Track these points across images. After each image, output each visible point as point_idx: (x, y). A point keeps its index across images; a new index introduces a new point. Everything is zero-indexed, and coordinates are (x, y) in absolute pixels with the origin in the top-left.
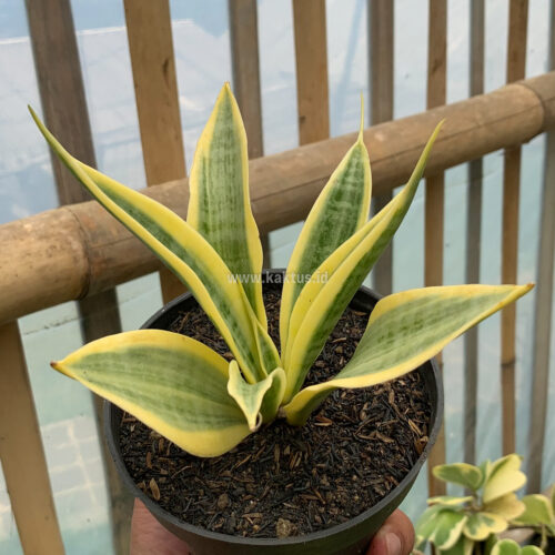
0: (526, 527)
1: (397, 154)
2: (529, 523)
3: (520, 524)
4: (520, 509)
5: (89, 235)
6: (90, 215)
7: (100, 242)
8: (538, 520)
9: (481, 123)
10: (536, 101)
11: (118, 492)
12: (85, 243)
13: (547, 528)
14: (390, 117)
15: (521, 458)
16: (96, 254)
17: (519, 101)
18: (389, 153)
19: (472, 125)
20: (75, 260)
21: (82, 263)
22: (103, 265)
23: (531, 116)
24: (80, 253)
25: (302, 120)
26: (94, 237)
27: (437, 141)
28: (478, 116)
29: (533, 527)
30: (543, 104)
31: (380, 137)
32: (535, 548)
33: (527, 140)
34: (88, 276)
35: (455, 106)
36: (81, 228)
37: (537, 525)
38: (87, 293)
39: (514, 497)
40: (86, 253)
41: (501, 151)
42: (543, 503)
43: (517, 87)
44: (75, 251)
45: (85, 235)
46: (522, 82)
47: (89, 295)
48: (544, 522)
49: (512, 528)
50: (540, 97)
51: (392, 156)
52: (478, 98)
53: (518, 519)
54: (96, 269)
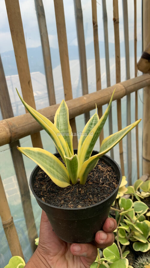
0: (128, 194)
2: (129, 193)
4: (126, 190)
6: (11, 121)
7: (14, 128)
8: (131, 192)
10: (123, 88)
11: (23, 193)
12: (10, 129)
13: (133, 194)
15: (126, 177)
16: (13, 131)
20: (7, 133)
21: (9, 134)
22: (15, 134)
23: (123, 91)
24: (9, 131)
25: (65, 95)
26: (12, 127)
29: (130, 194)
30: (125, 88)
31: (85, 98)
32: (130, 199)
33: (122, 97)
34: (11, 137)
35: (103, 90)
36: (8, 125)
37: (131, 194)
38: (11, 142)
39: (125, 187)
40: (10, 131)
41: (116, 100)
42: (132, 188)
43: (119, 84)
44: (7, 131)
45: (10, 126)
47: (12, 142)
48: (133, 193)
49: (125, 195)
50: (124, 86)
52: (109, 87)
53: (126, 192)
54: (13, 135)
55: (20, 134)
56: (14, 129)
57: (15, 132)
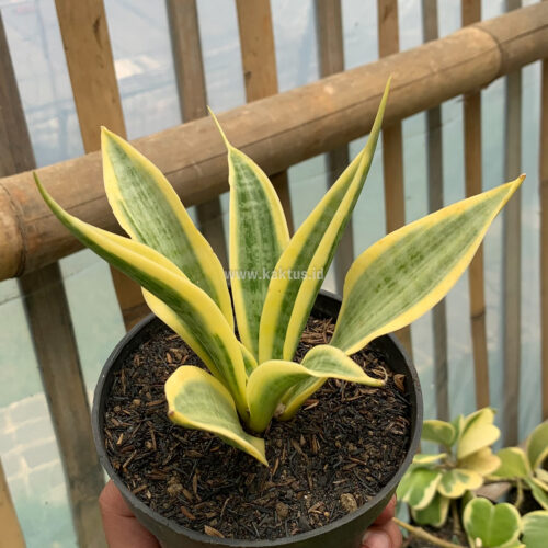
0: (502, 481)
1: (349, 107)
2: (505, 478)
3: (496, 478)
4: (494, 464)
5: (21, 209)
6: (22, 188)
7: (34, 216)
8: (516, 473)
9: (435, 70)
10: (493, 44)
11: (75, 473)
12: (17, 217)
13: (523, 481)
14: (341, 68)
15: (494, 412)
16: (30, 229)
17: (474, 44)
18: (340, 106)
19: (425, 73)
20: (8, 236)
21: (16, 239)
22: (39, 240)
23: (488, 59)
24: (13, 229)
25: (247, 76)
26: (27, 210)
27: (391, 91)
28: (432, 63)
29: (509, 481)
30: (500, 46)
31: (329, 90)
32: (509, 506)
33: (486, 85)
34: (22, 253)
35: (407, 54)
36: (12, 202)
37: (513, 479)
38: (24, 269)
39: (489, 451)
40: (19, 229)
41: (460, 97)
42: (519, 456)
43: (473, 30)
44: (7, 227)
45: (17, 209)
46: (478, 24)
47: (26, 272)
48: (520, 475)
49: (487, 483)
50: (496, 39)
51: (343, 110)
52: (431, 43)
53: (494, 474)
54: (31, 245)
55: (60, 240)
56: (38, 219)
57: (41, 232)
